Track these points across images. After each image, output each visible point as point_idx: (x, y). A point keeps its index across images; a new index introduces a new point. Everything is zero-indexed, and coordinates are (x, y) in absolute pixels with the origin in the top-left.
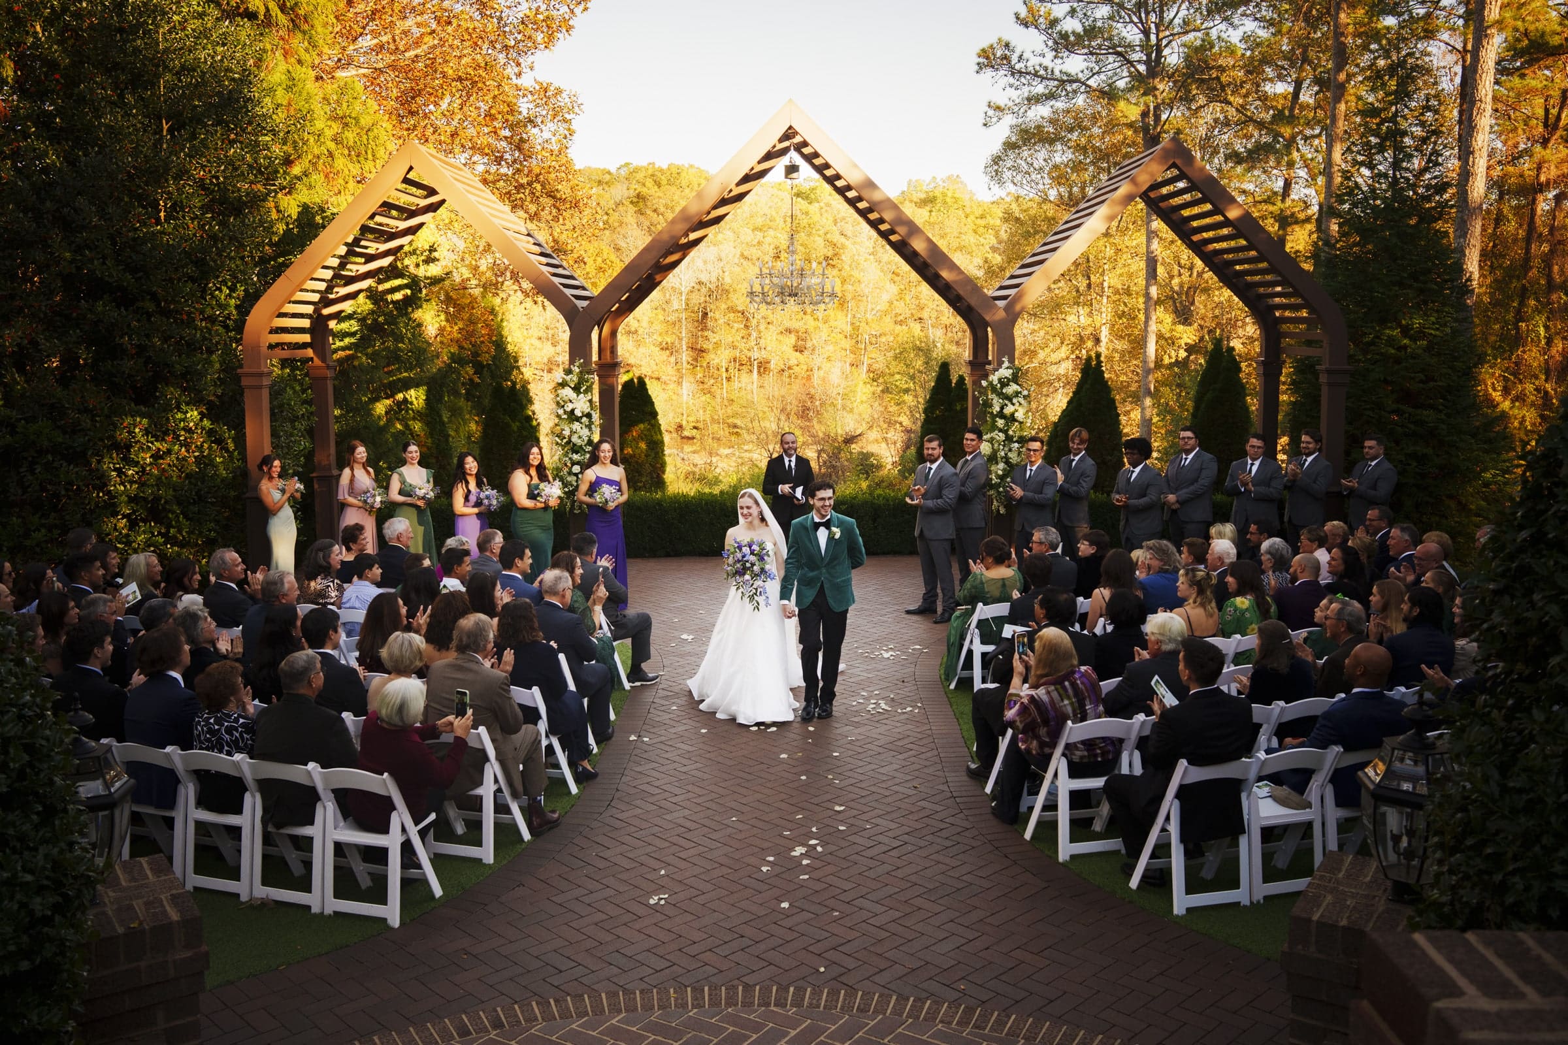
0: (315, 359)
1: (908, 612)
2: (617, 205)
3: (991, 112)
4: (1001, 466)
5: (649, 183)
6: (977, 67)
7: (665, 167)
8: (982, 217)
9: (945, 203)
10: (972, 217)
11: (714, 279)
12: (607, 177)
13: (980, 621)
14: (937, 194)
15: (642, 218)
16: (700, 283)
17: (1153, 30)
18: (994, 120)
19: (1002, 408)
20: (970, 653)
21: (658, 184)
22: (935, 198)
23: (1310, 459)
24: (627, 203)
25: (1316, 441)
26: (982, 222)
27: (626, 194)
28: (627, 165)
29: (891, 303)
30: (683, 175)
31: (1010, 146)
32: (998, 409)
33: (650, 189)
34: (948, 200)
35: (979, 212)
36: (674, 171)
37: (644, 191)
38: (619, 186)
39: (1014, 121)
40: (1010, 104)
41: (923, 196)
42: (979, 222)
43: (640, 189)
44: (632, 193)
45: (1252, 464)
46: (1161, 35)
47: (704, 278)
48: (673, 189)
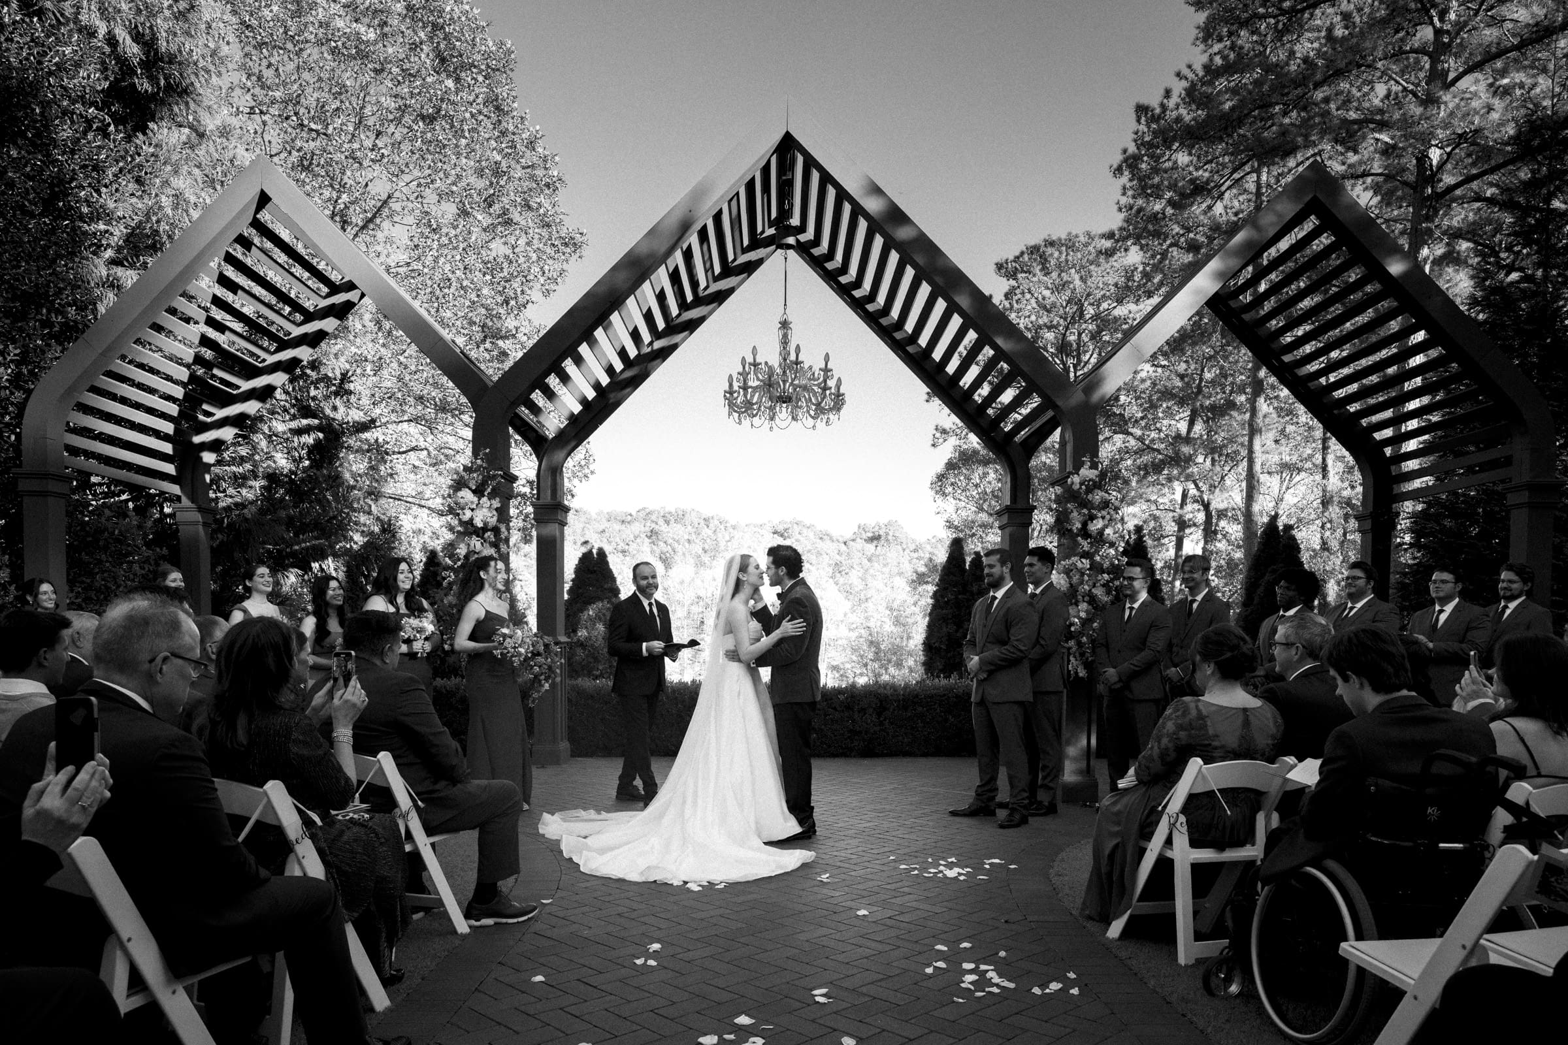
0: (184, 499)
1: (954, 814)
2: (636, 537)
3: (938, 435)
4: (1083, 606)
5: (661, 522)
6: (926, 397)
7: (673, 511)
8: (915, 551)
9: (887, 540)
10: (907, 551)
11: (709, 595)
12: (629, 518)
13: (1192, 798)
14: (881, 533)
15: (655, 548)
16: (699, 597)
17: (1072, 369)
18: (941, 440)
19: (1085, 524)
20: (1164, 866)
21: (667, 522)
22: (880, 536)
23: (1513, 605)
24: (643, 536)
25: (1525, 581)
26: (916, 555)
27: (643, 529)
28: (644, 509)
29: (845, 615)
30: (687, 516)
31: (951, 466)
32: (1079, 525)
33: (662, 527)
34: (890, 537)
35: (913, 547)
36: (681, 513)
37: (657, 528)
38: (637, 524)
39: (958, 443)
40: (954, 427)
41: (870, 535)
42: (913, 554)
43: (653, 525)
44: (647, 529)
45: (1441, 611)
46: (1079, 373)
47: (702, 593)
48: (679, 526)
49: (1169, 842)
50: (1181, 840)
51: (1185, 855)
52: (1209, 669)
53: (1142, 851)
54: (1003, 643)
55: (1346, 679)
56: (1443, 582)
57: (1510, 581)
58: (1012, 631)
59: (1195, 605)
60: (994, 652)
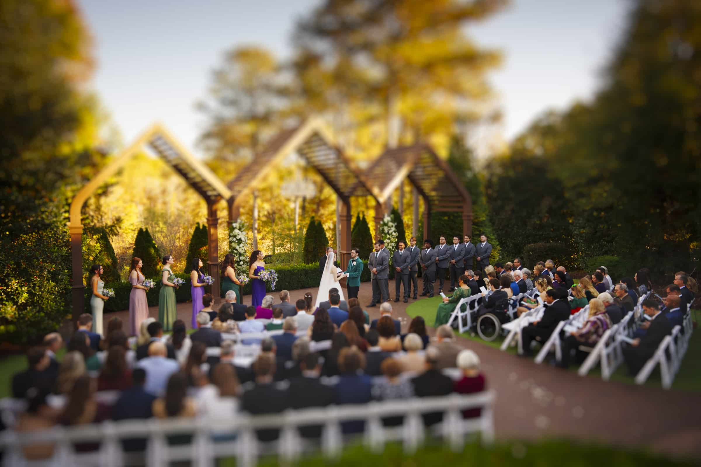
49: (457, 313)
50: (459, 312)
51: (460, 315)
52: (462, 282)
53: (451, 315)
54: (382, 265)
55: (491, 285)
56: (456, 240)
57: (467, 239)
58: (384, 262)
59: (413, 249)
60: (380, 267)
